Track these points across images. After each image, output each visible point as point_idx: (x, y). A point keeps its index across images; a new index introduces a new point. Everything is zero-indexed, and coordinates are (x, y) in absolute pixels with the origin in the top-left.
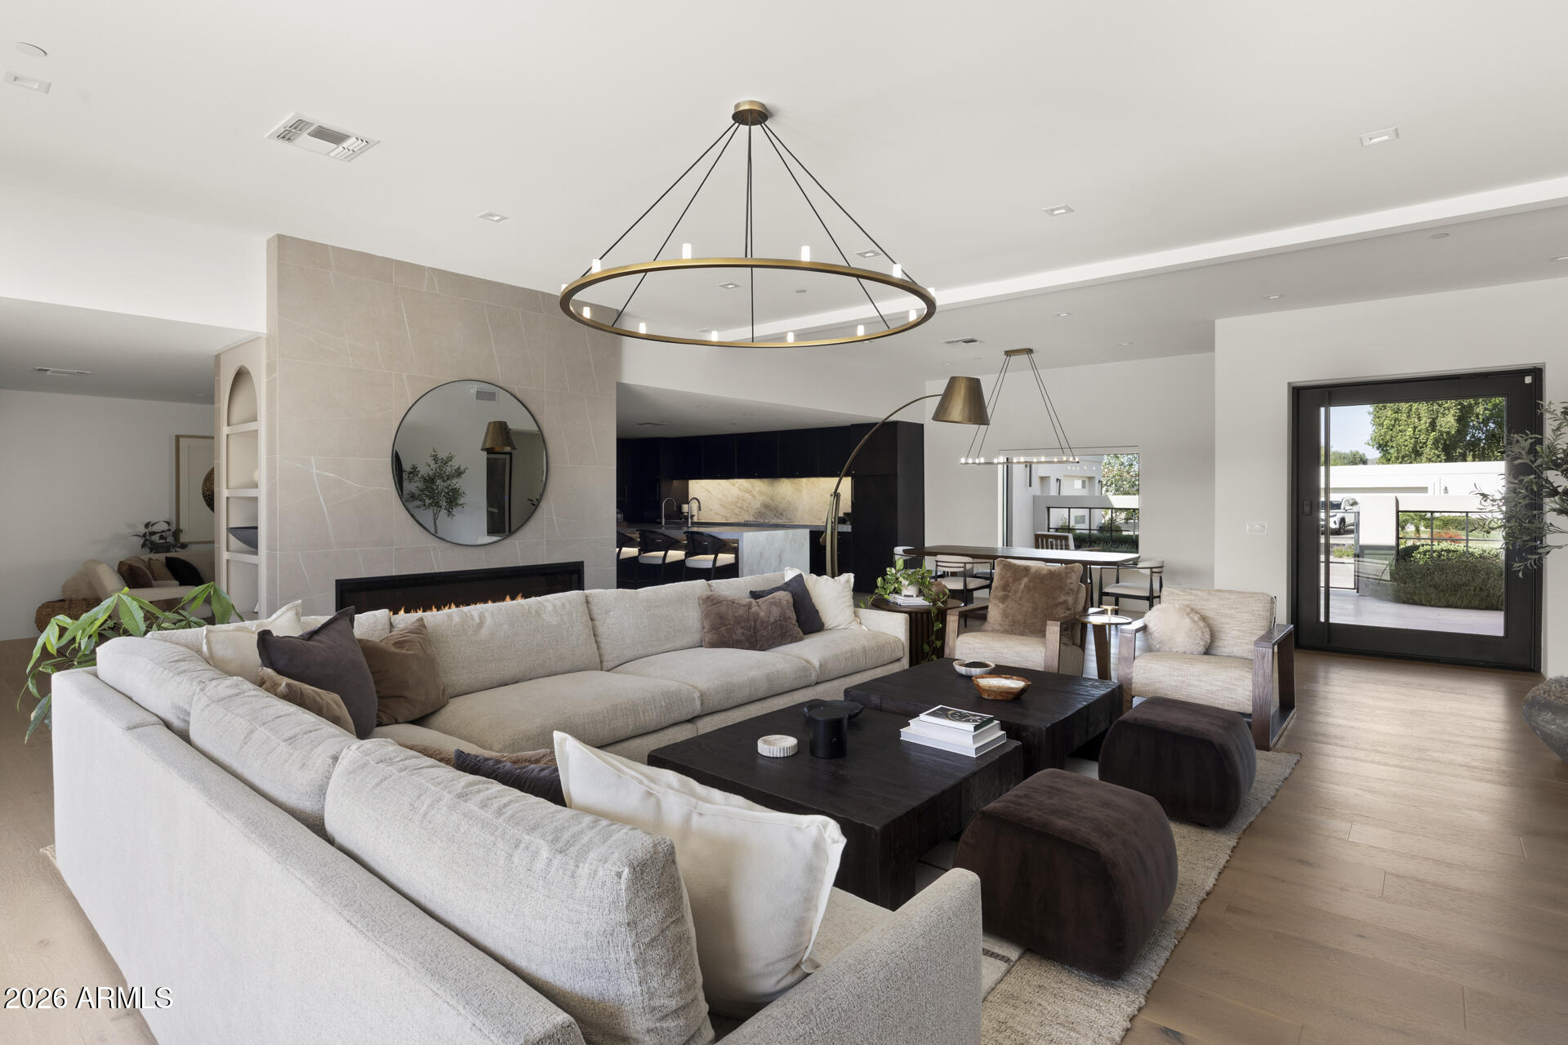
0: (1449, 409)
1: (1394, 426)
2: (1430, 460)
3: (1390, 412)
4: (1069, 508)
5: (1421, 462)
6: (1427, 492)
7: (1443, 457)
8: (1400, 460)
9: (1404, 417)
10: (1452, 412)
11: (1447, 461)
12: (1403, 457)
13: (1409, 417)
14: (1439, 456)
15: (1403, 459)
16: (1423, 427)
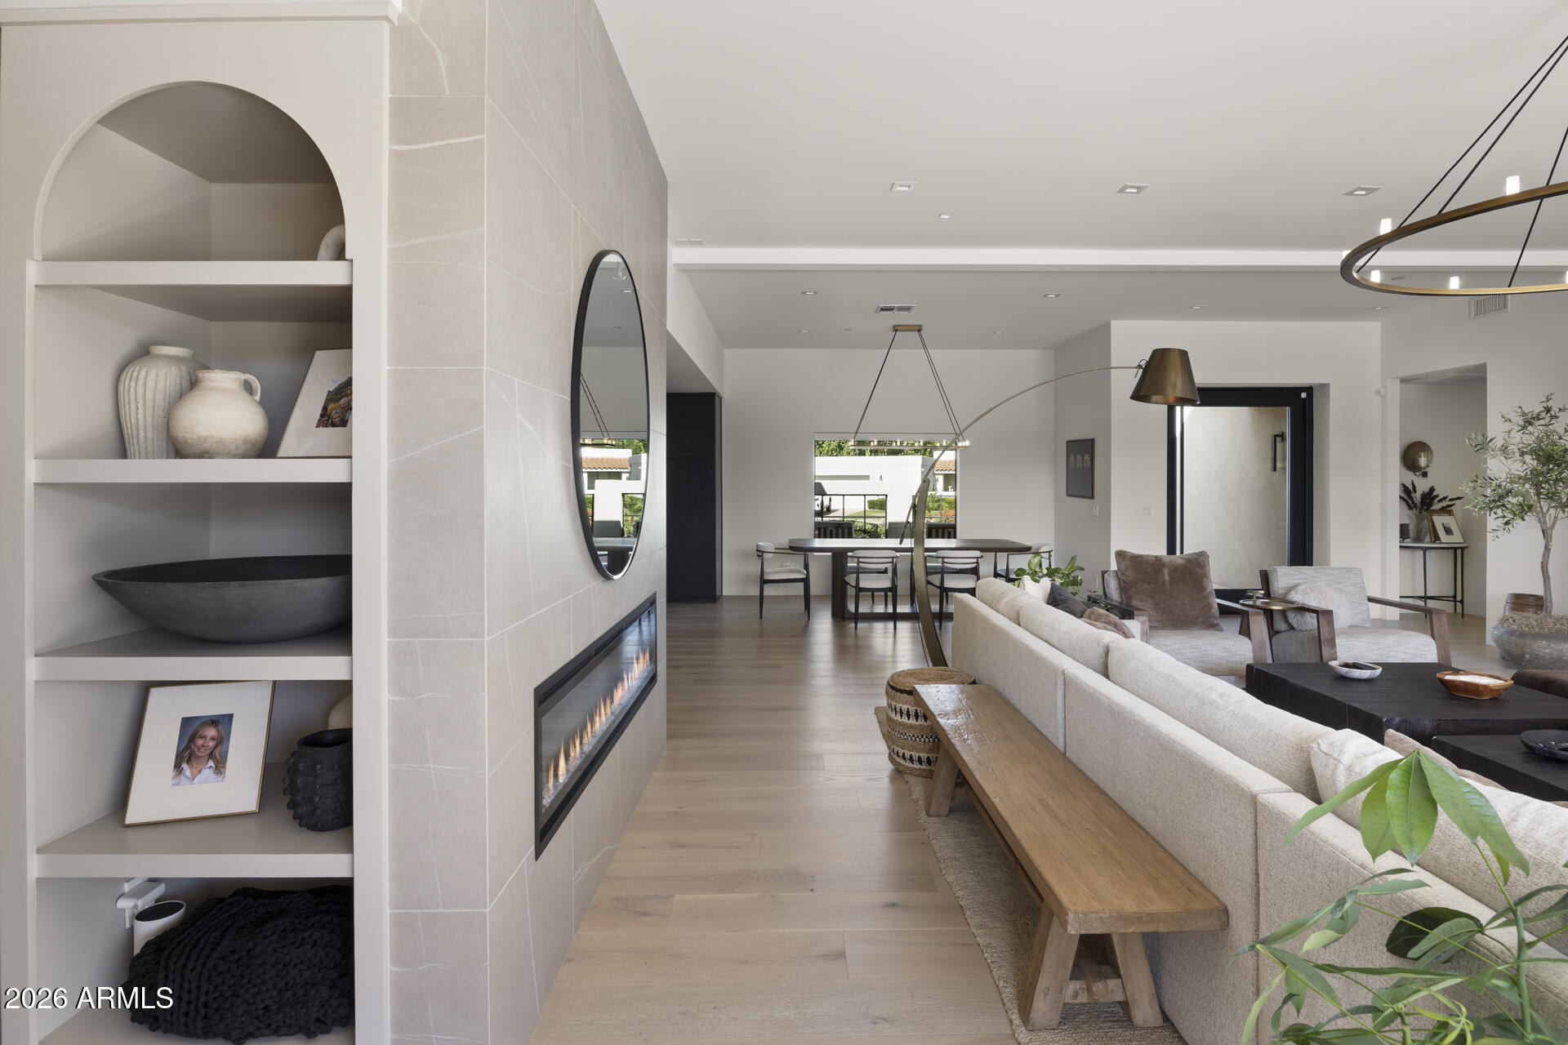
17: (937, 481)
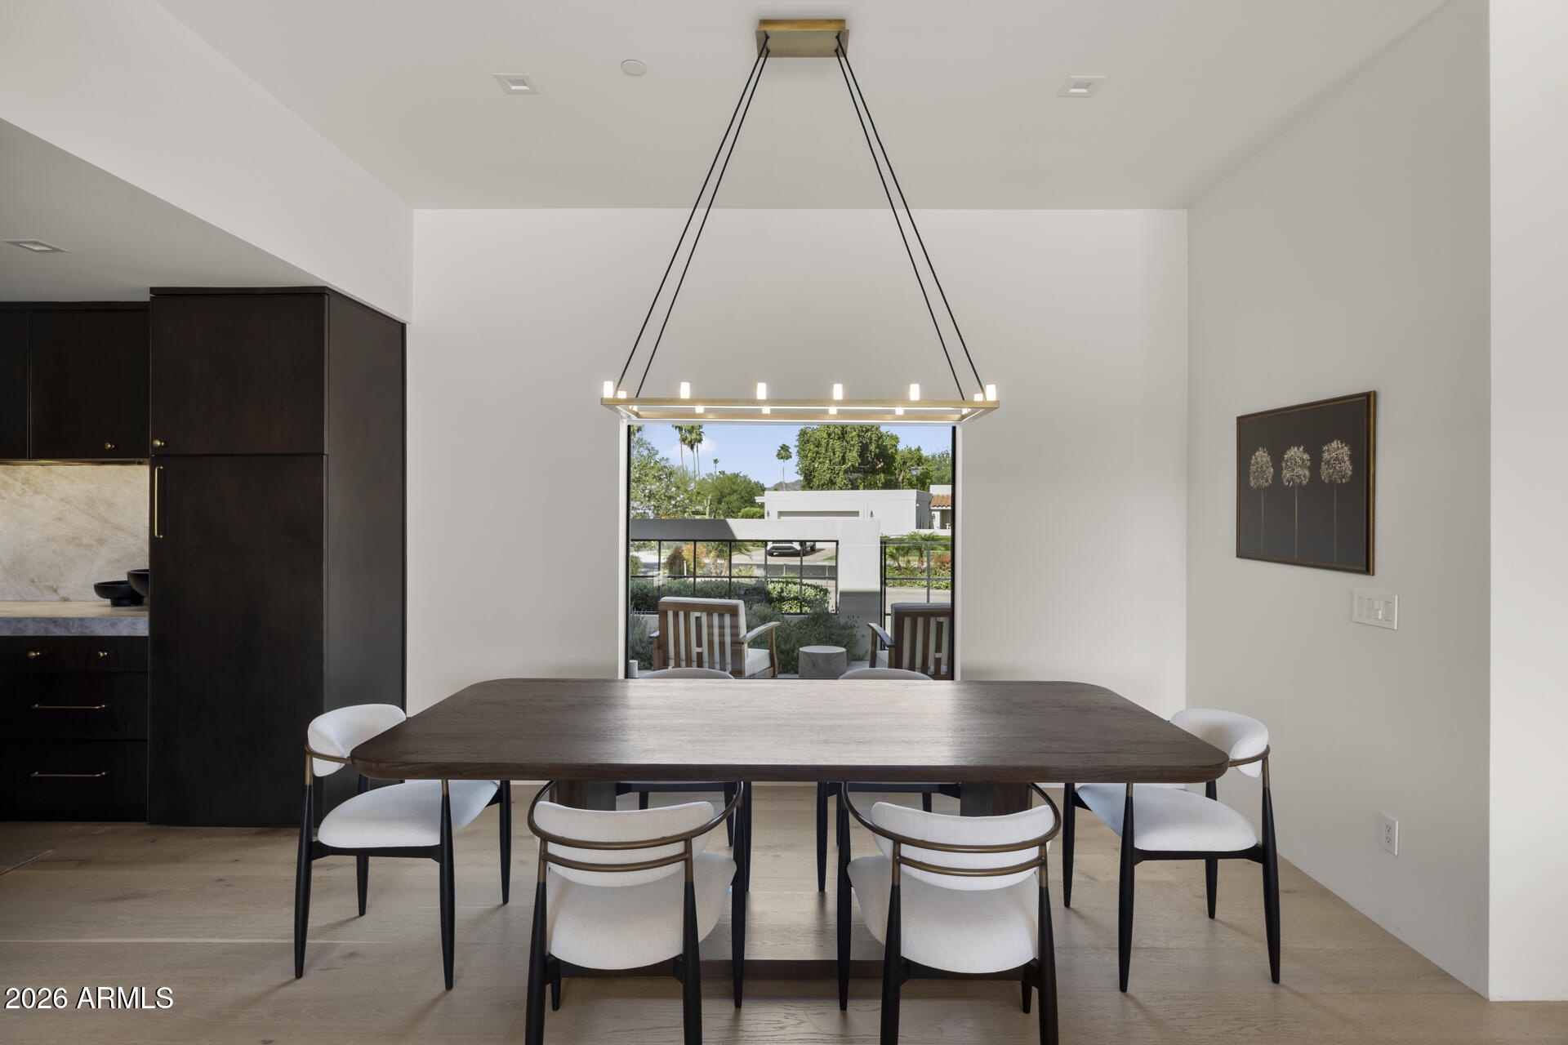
0: (853, 446)
1: (815, 458)
2: (841, 489)
3: (812, 447)
4: (660, 541)
5: (835, 489)
6: (858, 516)
7: (850, 486)
8: (820, 488)
9: (823, 450)
10: (856, 448)
11: (852, 489)
12: (823, 485)
13: (826, 451)
14: (847, 485)
15: (821, 487)
16: (837, 460)
17: (933, 517)
